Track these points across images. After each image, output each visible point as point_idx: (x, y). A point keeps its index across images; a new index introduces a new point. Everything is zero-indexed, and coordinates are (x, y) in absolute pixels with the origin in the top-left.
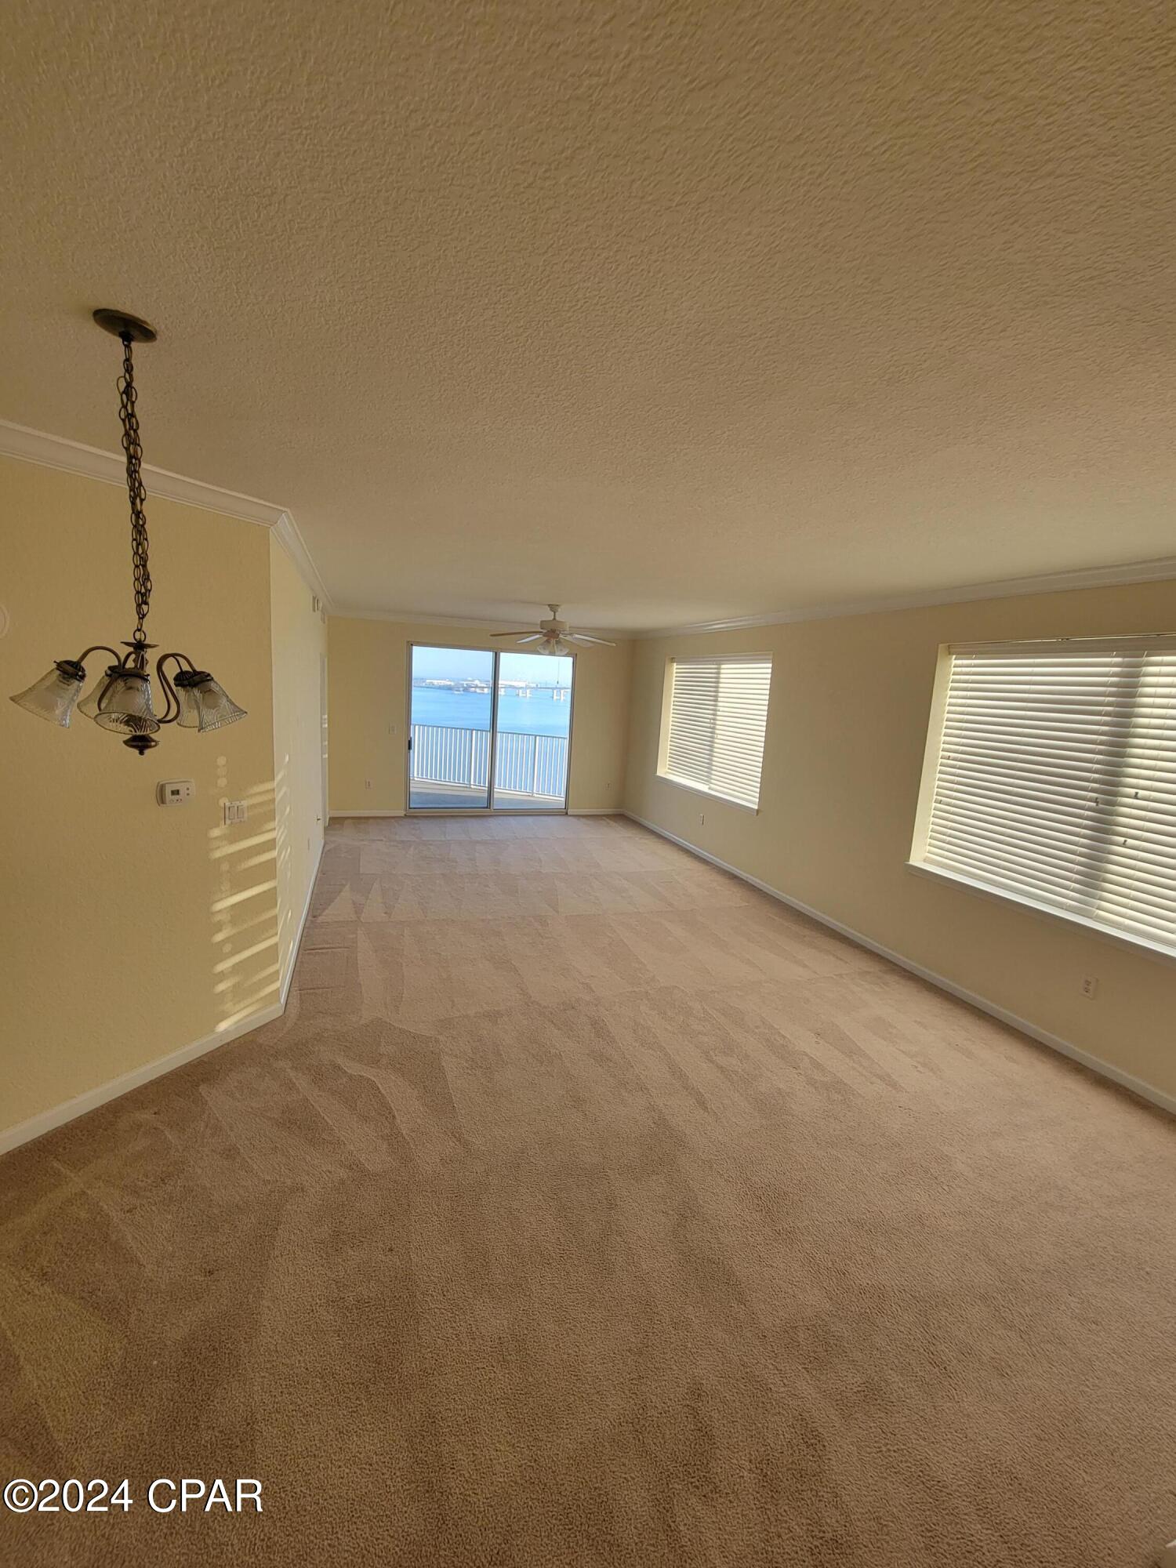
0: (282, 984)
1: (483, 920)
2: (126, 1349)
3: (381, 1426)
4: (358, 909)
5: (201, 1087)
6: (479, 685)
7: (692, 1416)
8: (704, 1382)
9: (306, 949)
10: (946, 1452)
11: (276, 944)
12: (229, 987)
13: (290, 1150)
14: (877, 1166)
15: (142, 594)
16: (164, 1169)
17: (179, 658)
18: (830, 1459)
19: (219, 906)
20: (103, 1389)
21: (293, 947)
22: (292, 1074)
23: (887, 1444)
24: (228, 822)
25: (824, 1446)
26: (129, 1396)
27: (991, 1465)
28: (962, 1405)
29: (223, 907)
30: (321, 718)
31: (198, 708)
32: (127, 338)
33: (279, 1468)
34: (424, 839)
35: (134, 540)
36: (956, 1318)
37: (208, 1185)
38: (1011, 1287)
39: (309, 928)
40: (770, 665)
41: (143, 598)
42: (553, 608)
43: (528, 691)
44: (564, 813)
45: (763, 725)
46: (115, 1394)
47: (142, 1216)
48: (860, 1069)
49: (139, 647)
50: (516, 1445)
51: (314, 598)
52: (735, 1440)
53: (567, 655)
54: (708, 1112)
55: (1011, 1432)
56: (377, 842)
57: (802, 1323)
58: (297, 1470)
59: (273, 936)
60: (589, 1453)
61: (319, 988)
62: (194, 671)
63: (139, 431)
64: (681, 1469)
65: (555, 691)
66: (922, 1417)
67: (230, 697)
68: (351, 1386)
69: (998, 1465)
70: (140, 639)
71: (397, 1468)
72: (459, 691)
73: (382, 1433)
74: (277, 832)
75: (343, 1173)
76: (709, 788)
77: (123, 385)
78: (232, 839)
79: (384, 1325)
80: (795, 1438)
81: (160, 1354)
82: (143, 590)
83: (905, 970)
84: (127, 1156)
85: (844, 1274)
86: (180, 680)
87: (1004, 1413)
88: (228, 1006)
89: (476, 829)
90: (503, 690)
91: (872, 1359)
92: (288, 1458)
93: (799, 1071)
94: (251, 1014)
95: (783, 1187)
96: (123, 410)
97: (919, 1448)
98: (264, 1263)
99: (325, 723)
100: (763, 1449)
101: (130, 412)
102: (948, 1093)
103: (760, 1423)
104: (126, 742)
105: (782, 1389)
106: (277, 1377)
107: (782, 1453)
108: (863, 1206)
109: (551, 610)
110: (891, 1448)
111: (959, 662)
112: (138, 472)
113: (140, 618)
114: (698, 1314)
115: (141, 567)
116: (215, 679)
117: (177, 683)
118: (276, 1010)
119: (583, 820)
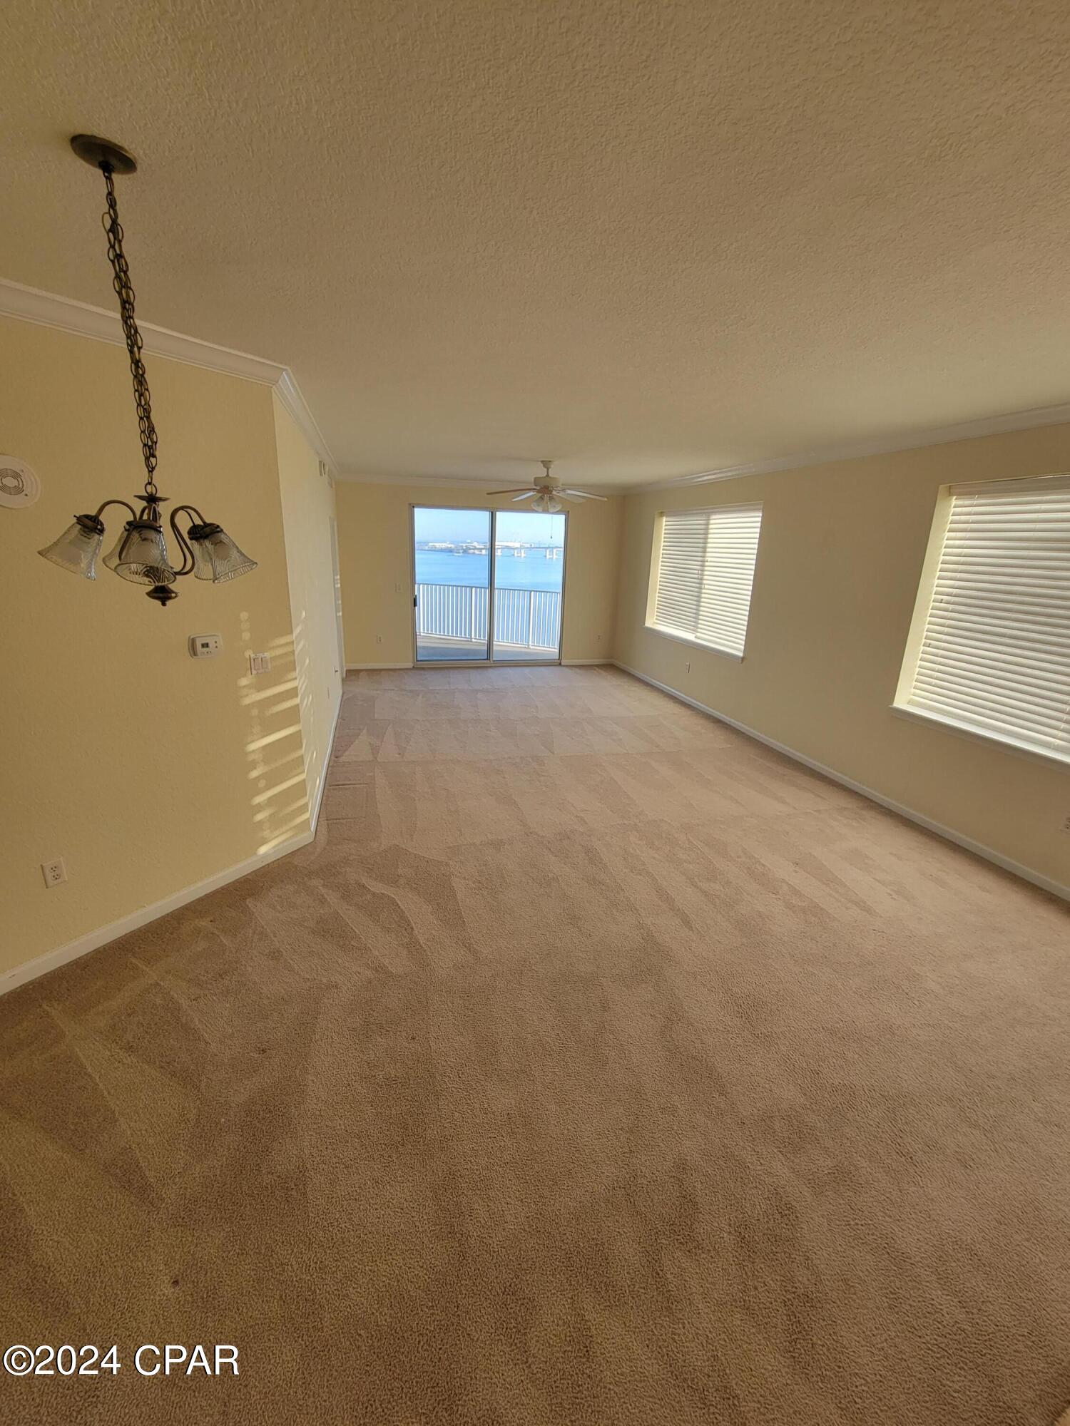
0: (311, 815)
1: (486, 760)
2: (199, 1108)
3: (410, 1179)
4: (375, 750)
5: (248, 900)
6: (478, 547)
7: (677, 1185)
8: (688, 1158)
9: (332, 784)
10: (909, 1228)
11: (304, 780)
12: (266, 817)
13: (325, 954)
14: (851, 982)
15: (149, 447)
16: (221, 967)
17: (189, 511)
18: (802, 1228)
19: (252, 747)
20: (183, 1138)
21: (319, 783)
22: (323, 890)
23: (856, 1219)
24: (254, 672)
25: (797, 1217)
26: (204, 1146)
27: (953, 1242)
28: (926, 1190)
29: (255, 748)
30: (334, 579)
31: (211, 559)
32: (107, 169)
33: (327, 1207)
34: (431, 688)
35: (136, 391)
36: (923, 1115)
37: (258, 981)
38: (977, 1091)
39: (333, 766)
40: (761, 515)
41: (150, 451)
42: (546, 464)
43: (523, 551)
44: (558, 663)
45: (750, 575)
46: (193, 1143)
47: (205, 1004)
48: (836, 896)
49: (152, 499)
50: (524, 1200)
51: (320, 462)
52: (716, 1207)
53: (558, 512)
54: (692, 930)
55: (972, 1215)
56: (389, 691)
57: (777, 1114)
58: (341, 1209)
59: (300, 774)
60: (588, 1210)
61: (344, 819)
62: (204, 522)
63: (128, 273)
64: (668, 1228)
65: (548, 551)
66: (888, 1198)
67: (240, 548)
68: (383, 1146)
69: (959, 1243)
70: (152, 492)
71: (424, 1212)
72: (459, 553)
73: (411, 1185)
74: (299, 681)
75: (369, 973)
76: (696, 637)
77: (108, 224)
78: (259, 687)
79: (409, 1098)
80: (770, 1209)
81: (227, 1114)
82: (150, 443)
83: (882, 806)
84: (190, 956)
85: (818, 1073)
86: (194, 534)
87: (966, 1199)
88: (266, 834)
89: (478, 679)
90: (499, 551)
91: (842, 1147)
92: (334, 1200)
93: (779, 897)
94: (284, 841)
95: (762, 997)
96: (111, 250)
97: (885, 1224)
98: (307, 1045)
99: (337, 583)
100: (741, 1216)
101: (118, 252)
102: (921, 919)
103: (739, 1194)
104: (149, 594)
105: (759, 1168)
106: (322, 1136)
107: (759, 1220)
108: (837, 1016)
109: (544, 466)
110: (860, 1223)
111: (960, 502)
112: (132, 318)
113: (149, 471)
114: (683, 1102)
115: (145, 419)
116: (224, 531)
117: (191, 536)
118: (307, 837)
119: (577, 670)
